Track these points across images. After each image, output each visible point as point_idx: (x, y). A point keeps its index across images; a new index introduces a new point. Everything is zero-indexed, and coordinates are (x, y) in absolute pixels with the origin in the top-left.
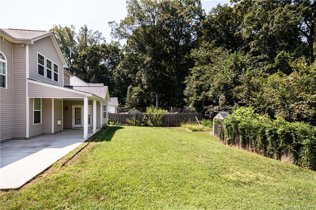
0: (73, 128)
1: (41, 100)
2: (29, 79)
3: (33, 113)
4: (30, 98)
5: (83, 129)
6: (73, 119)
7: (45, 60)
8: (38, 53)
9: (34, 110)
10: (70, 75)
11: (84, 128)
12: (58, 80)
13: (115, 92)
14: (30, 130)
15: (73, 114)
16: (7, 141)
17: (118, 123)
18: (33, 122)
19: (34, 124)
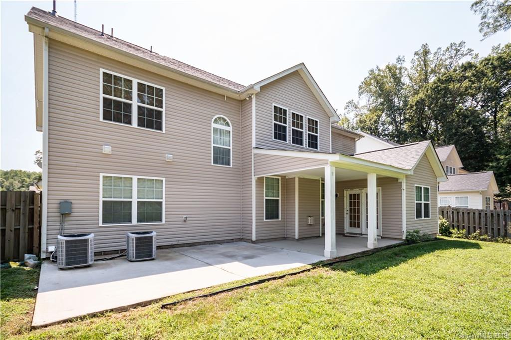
0: (346, 235)
1: (280, 181)
2: (256, 148)
3: (263, 202)
4: (258, 178)
5: (367, 238)
6: (345, 215)
7: (289, 115)
8: (274, 104)
9: (265, 198)
10: (355, 137)
11: (369, 237)
12: (319, 147)
13: (498, 164)
14: (258, 229)
15: (345, 207)
16: (233, 242)
17: (481, 234)
18: (263, 217)
19: (265, 220)
